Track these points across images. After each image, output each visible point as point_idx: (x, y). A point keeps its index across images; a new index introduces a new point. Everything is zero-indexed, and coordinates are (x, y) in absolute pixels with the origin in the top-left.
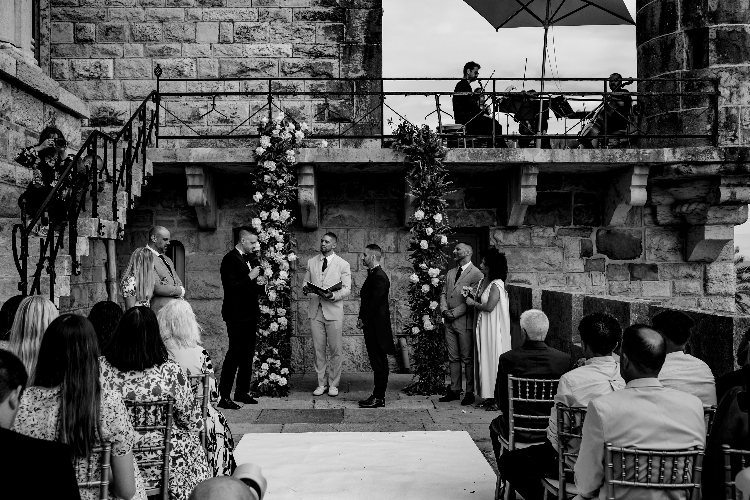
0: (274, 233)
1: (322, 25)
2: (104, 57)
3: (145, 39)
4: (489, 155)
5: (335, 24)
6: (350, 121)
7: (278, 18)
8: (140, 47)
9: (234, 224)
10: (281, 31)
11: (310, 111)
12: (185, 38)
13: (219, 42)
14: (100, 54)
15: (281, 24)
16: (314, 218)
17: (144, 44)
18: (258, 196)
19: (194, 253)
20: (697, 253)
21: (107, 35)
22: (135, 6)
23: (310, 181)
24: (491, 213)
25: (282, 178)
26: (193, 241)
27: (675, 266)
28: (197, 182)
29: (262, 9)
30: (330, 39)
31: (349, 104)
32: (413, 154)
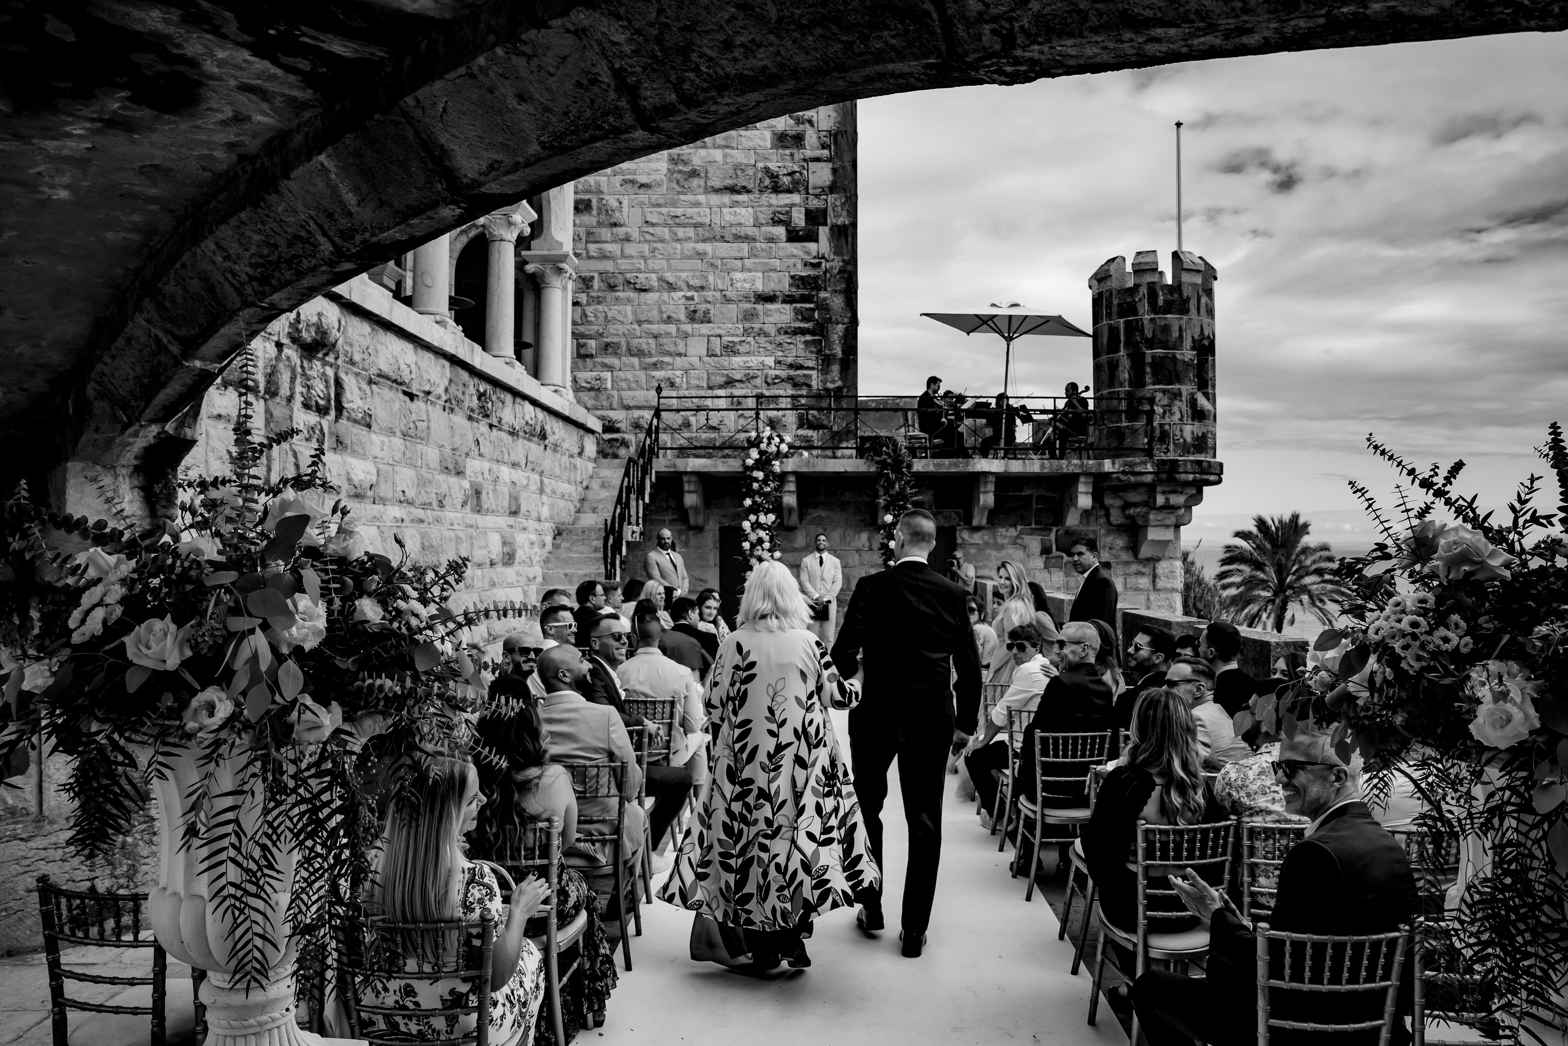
0: (762, 534)
1: (803, 339)
2: (604, 370)
3: (640, 353)
4: (950, 465)
5: (814, 338)
6: (827, 428)
7: (762, 333)
8: (635, 361)
9: (720, 523)
10: (764, 345)
11: (791, 420)
12: (676, 352)
13: (707, 356)
14: (599, 367)
15: (764, 338)
16: (794, 519)
17: (640, 358)
18: (748, 502)
20: (1145, 551)
21: (606, 350)
22: (631, 323)
23: (791, 487)
24: (958, 514)
25: (769, 485)
26: (683, 538)
27: (1127, 563)
28: (692, 487)
29: (747, 325)
30: (809, 352)
31: (827, 413)
32: (883, 465)
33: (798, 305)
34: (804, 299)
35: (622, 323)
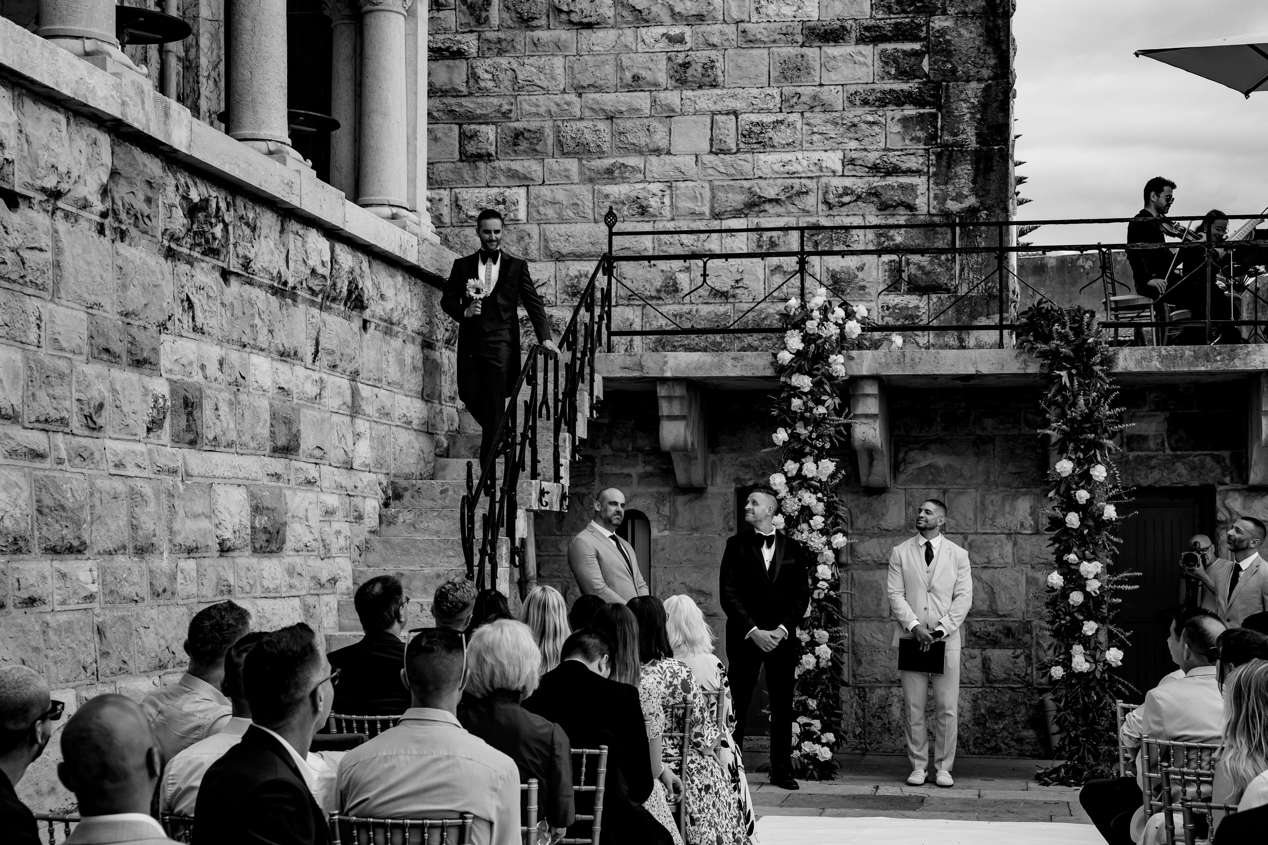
0: (809, 498)
1: (898, 114)
2: (511, 183)
3: (581, 150)
4: (1196, 357)
5: (922, 111)
6: (948, 291)
7: (818, 104)
8: (572, 165)
9: (738, 480)
10: (822, 129)
11: (874, 273)
12: (651, 147)
13: (711, 152)
14: (503, 179)
15: (822, 115)
16: (881, 471)
17: (580, 160)
18: (781, 436)
19: (666, 533)
21: (515, 145)
22: (564, 91)
23: (871, 406)
24: (1218, 460)
25: (823, 403)
26: (666, 510)
28: (676, 409)
29: (788, 90)
30: (912, 139)
31: (947, 260)
32: (1054, 359)
33: (890, 47)
34: (901, 33)
35: (546, 91)
